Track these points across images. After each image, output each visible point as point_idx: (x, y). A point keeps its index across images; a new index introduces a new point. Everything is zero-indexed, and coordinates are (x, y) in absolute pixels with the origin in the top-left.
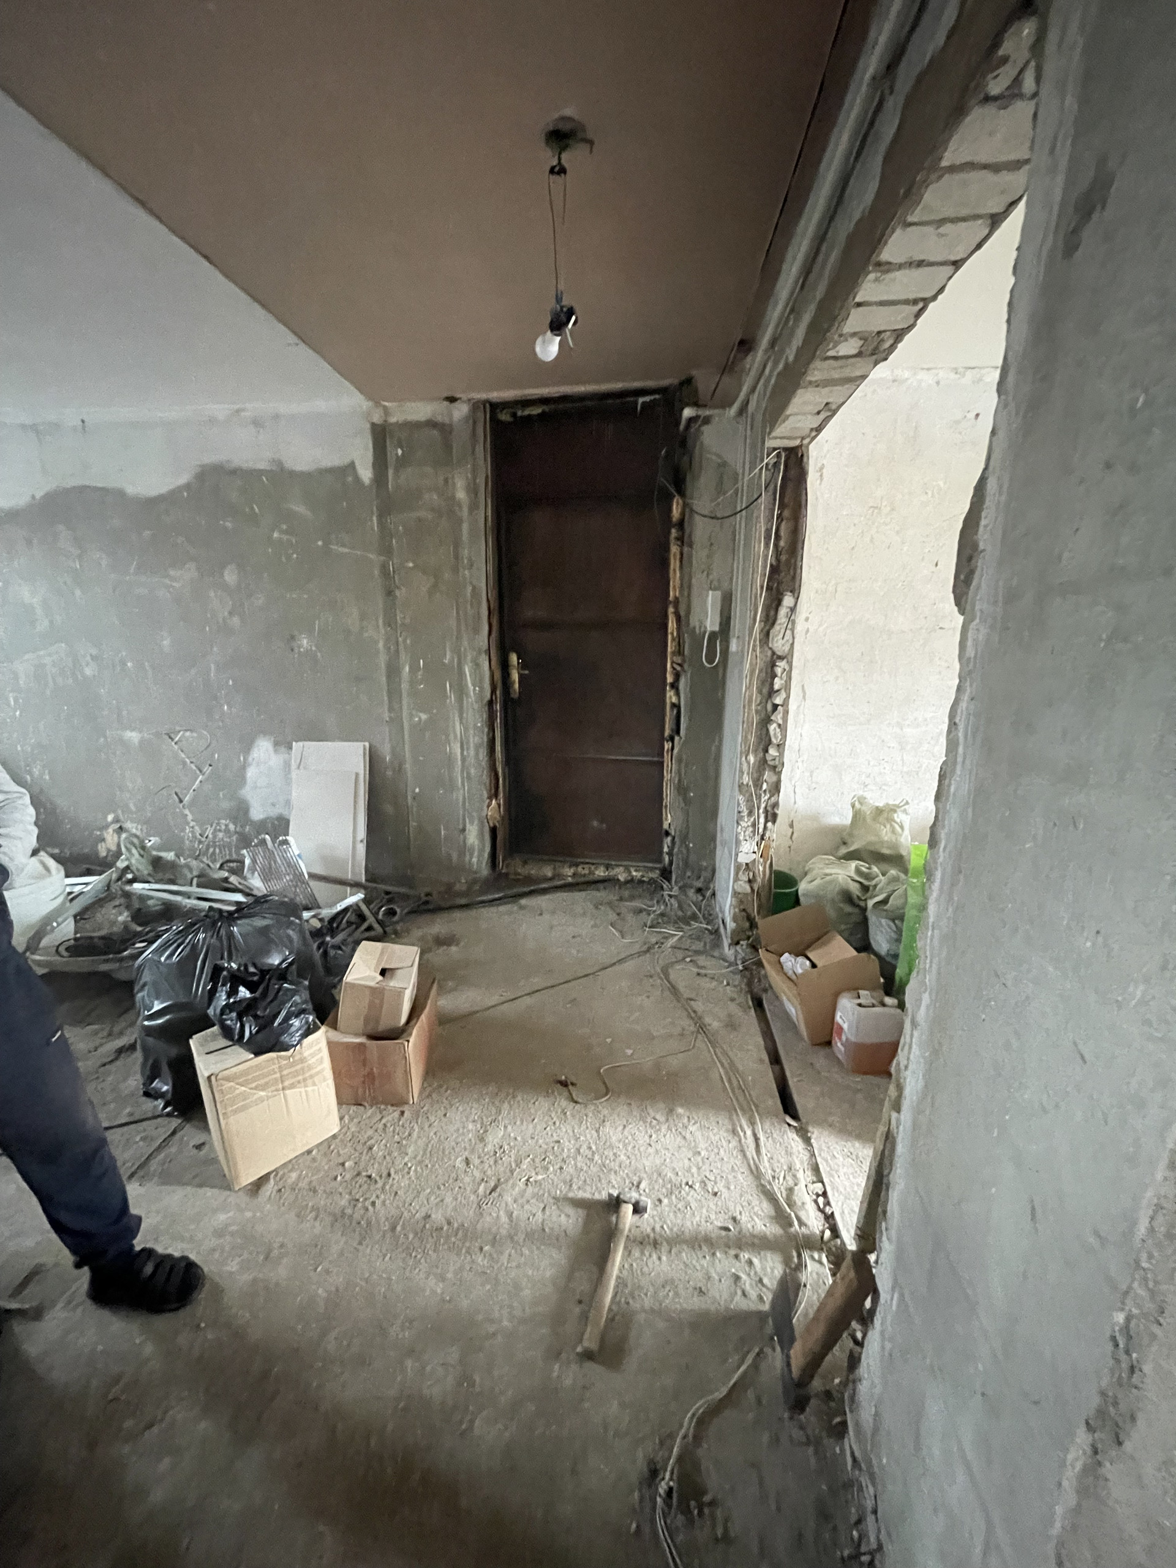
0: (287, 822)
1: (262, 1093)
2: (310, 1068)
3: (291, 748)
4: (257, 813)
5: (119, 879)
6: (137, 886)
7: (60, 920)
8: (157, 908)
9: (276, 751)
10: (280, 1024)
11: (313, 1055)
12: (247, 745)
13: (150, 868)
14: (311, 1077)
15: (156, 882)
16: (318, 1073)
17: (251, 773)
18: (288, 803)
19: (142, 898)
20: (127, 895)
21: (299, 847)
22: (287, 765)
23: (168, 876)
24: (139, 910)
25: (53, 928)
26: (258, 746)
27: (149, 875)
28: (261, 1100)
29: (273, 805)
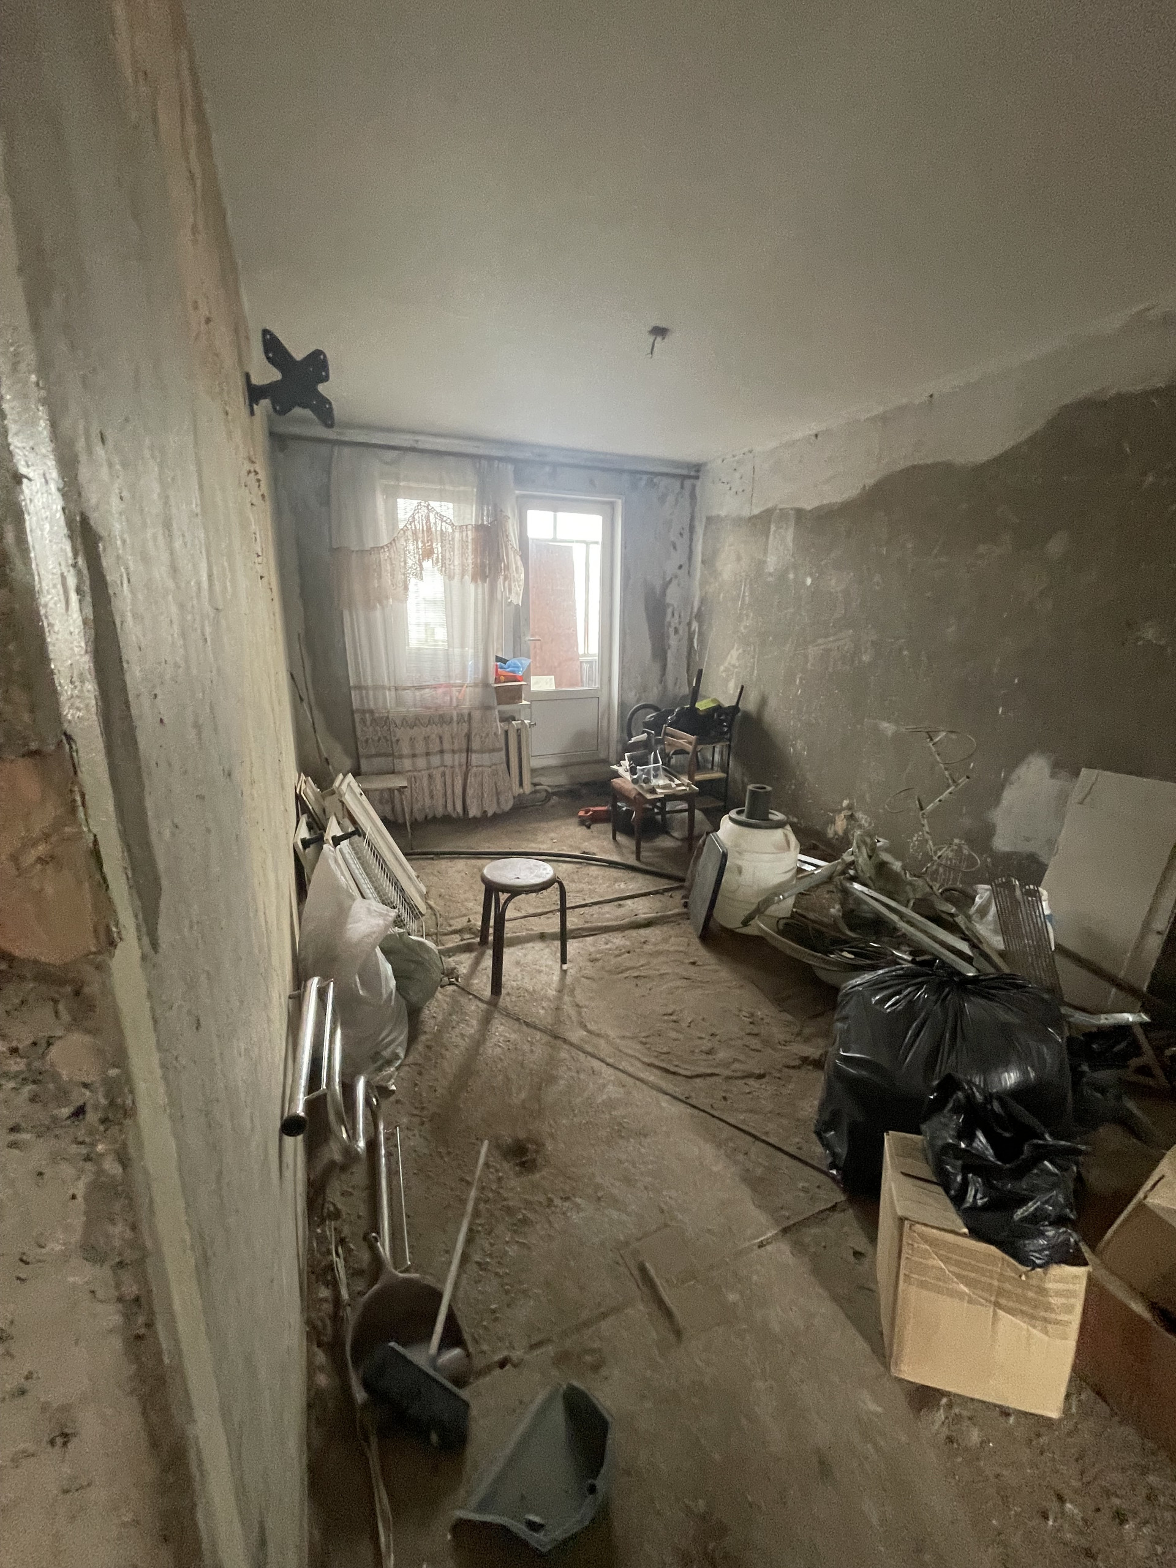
0: (1042, 868)
1: (962, 1287)
2: (1048, 1308)
3: (1077, 774)
4: (1001, 843)
5: (843, 872)
6: (856, 886)
7: (786, 895)
8: (868, 915)
9: (1053, 775)
10: (1024, 1219)
11: (1058, 1293)
12: (1016, 759)
13: (873, 872)
14: (1045, 1320)
15: (875, 890)
16: (1057, 1322)
17: (1009, 795)
18: (1051, 843)
19: (859, 901)
20: (846, 893)
21: (1050, 907)
22: (1063, 798)
23: (889, 887)
24: (852, 911)
25: (780, 901)
26: (1029, 764)
27: (870, 878)
28: (961, 1295)
29: (1028, 840)
